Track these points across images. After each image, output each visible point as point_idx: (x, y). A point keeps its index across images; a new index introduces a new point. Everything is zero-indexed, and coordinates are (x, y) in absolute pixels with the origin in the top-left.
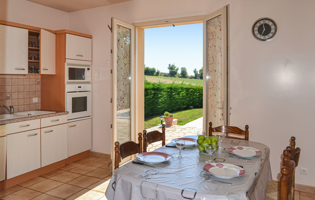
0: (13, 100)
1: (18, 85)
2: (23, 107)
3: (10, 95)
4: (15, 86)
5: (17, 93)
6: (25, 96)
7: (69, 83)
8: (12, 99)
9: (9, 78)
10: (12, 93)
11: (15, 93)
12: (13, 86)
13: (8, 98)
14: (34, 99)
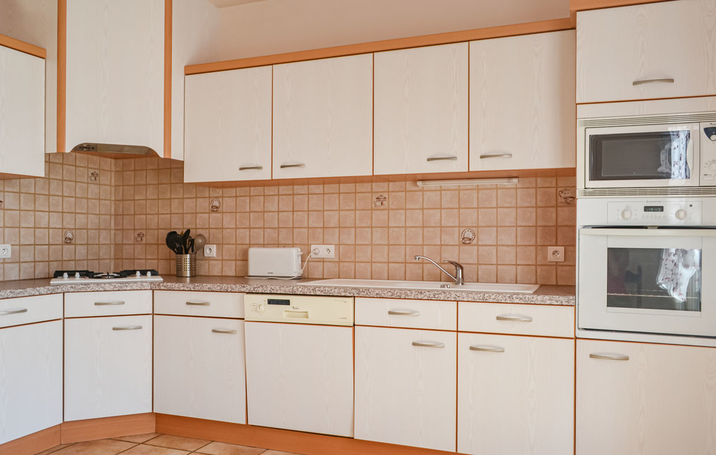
0: (481, 248)
1: (497, 208)
2: (514, 272)
3: (474, 234)
4: (486, 210)
5: (495, 229)
6: (518, 240)
7: (590, 193)
8: (478, 245)
9: (471, 187)
10: (480, 229)
11: (487, 229)
12: (483, 210)
13: (468, 242)
14: (551, 249)
